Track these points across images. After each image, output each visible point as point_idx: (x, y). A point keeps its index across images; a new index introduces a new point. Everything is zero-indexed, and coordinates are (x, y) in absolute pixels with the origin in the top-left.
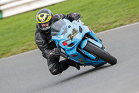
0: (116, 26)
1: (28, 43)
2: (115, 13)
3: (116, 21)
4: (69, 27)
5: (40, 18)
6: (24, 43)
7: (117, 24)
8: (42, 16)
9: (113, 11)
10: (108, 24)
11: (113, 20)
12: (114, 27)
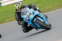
0: (52, 10)
1: (13, 18)
2: (52, 4)
3: (52, 8)
4: (28, 12)
5: (16, 7)
6: (11, 17)
7: (53, 9)
8: (17, 6)
9: (51, 3)
10: (48, 9)
11: (51, 7)
12: (51, 11)
